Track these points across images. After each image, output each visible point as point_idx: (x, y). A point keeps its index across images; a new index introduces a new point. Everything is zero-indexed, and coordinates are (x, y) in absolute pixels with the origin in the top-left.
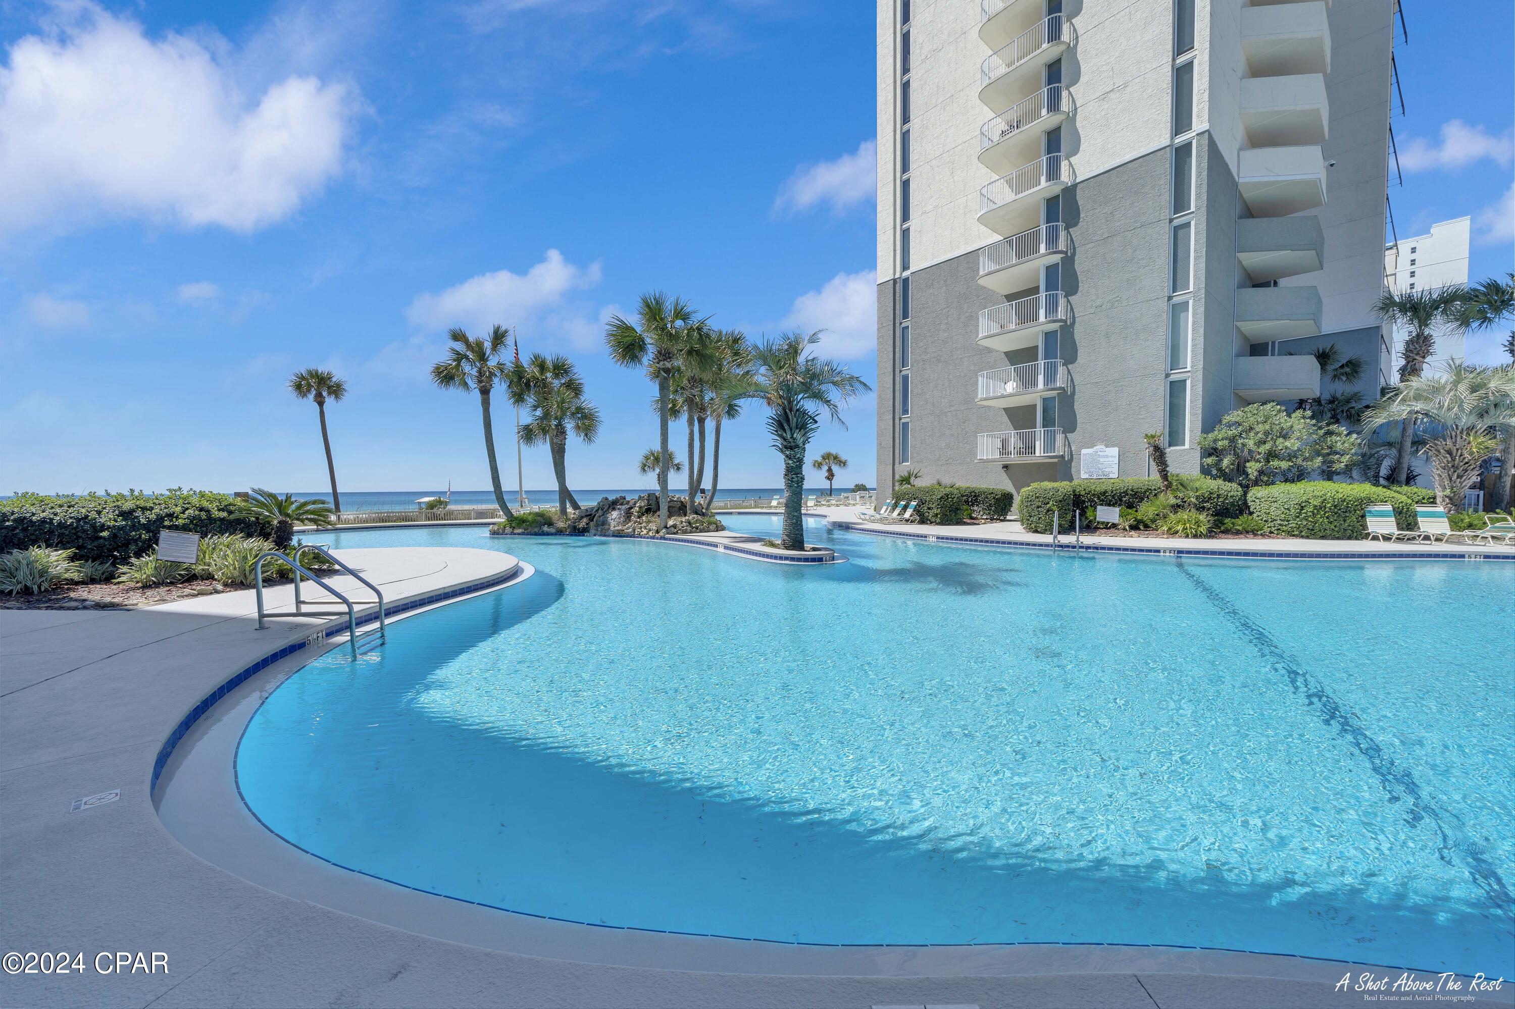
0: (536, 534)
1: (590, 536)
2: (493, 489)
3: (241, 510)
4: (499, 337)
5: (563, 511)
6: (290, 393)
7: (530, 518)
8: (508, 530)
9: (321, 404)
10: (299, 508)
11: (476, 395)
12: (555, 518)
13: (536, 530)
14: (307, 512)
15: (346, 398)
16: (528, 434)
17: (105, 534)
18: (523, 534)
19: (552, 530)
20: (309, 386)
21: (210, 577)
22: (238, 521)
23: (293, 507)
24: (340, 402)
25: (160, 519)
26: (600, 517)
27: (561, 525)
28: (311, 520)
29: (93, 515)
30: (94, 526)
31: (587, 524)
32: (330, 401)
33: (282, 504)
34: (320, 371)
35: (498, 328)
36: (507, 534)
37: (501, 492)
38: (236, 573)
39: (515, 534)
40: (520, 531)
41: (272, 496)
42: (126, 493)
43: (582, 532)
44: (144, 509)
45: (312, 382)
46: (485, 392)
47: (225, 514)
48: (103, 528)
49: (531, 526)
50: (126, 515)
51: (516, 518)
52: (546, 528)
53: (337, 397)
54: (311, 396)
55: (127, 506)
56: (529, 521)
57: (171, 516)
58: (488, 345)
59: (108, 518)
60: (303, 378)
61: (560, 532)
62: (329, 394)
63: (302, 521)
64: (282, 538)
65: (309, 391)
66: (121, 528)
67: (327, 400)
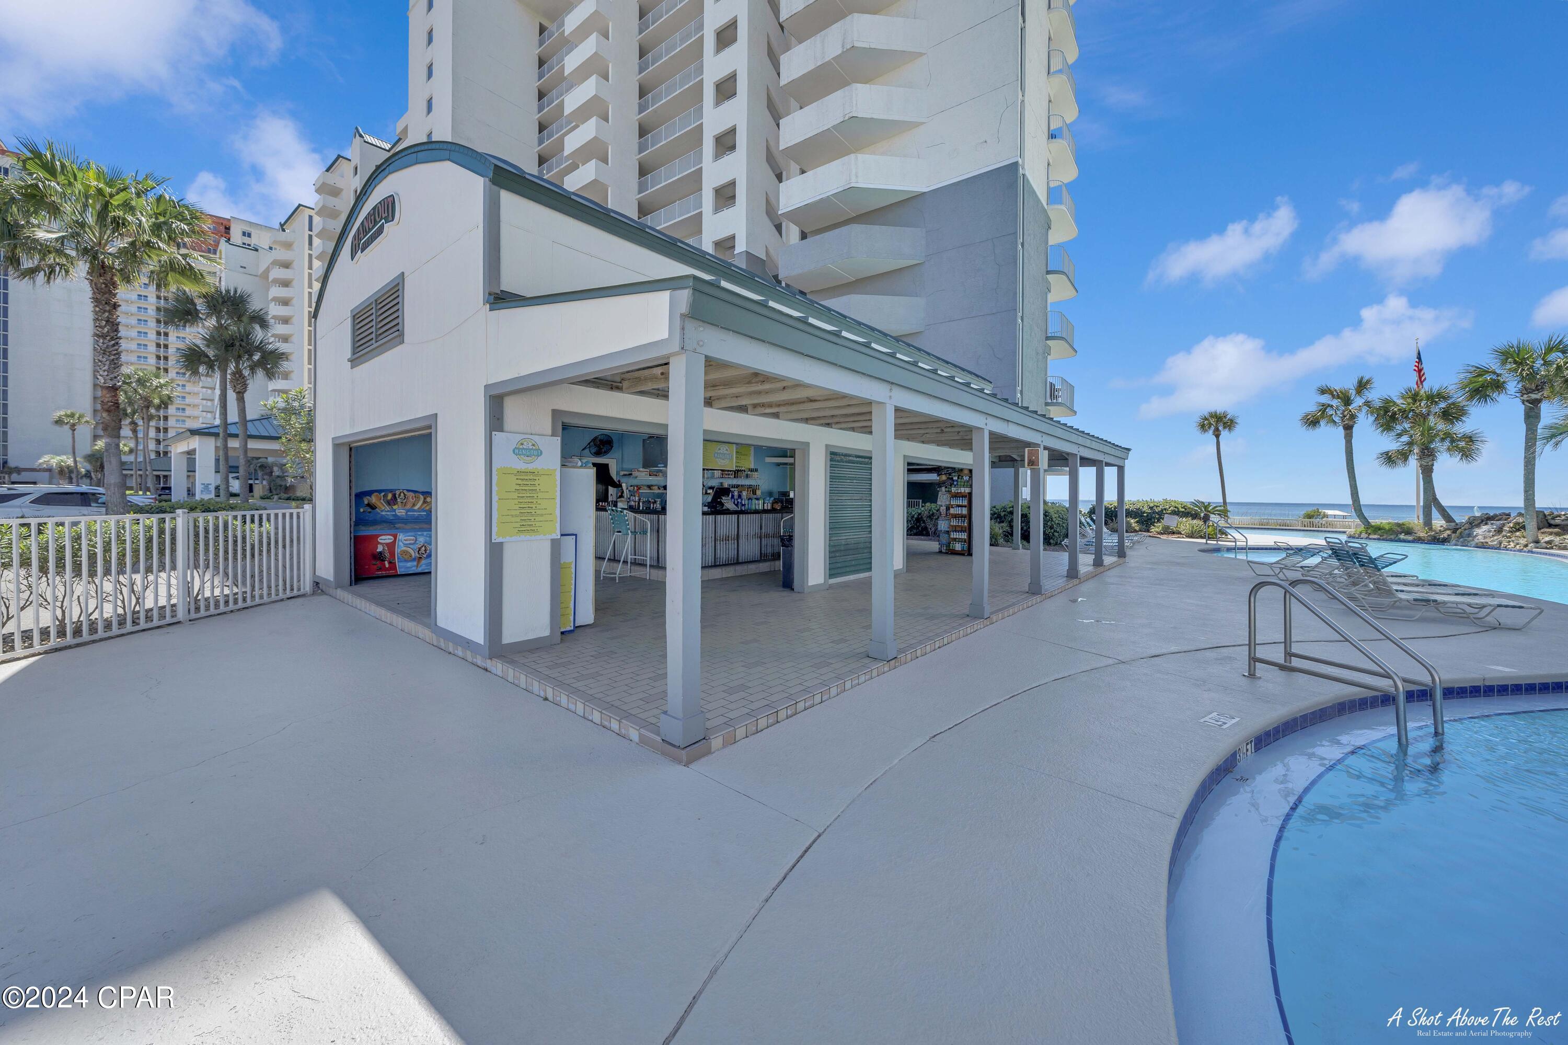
0: (1391, 540)
1: (1450, 545)
2: (1351, 502)
3: (1189, 508)
4: (1362, 386)
5: (1428, 522)
6: (1196, 432)
7: (1387, 527)
8: (1364, 535)
9: (1217, 436)
10: (1213, 509)
11: (1340, 431)
12: (1416, 529)
13: (1392, 537)
14: (1217, 510)
15: (1238, 429)
16: (1389, 459)
17: (1145, 515)
18: (1379, 539)
19: (1410, 538)
20: (1210, 424)
21: (1180, 533)
22: (1188, 513)
23: (1211, 508)
24: (1233, 433)
25: (1162, 510)
26: (1465, 529)
27: (1422, 535)
28: (1218, 514)
29: (1141, 508)
30: (1141, 512)
31: (1449, 535)
32: (1224, 434)
33: (1206, 507)
34: (1218, 413)
35: (1362, 378)
36: (1362, 538)
37: (1360, 505)
38: (1190, 532)
39: (1370, 539)
40: (1376, 537)
41: (1203, 503)
42: (1141, 500)
43: (1443, 542)
44: (1157, 506)
45: (1212, 421)
46: (1348, 428)
47: (1184, 510)
48: (1144, 512)
49: (1386, 533)
50: (1151, 508)
51: (1372, 526)
52: (1402, 536)
53: (1230, 429)
54: (1211, 432)
55: (1152, 505)
56: (1385, 529)
57: (1165, 509)
58: (1353, 392)
59: (1146, 509)
60: (1206, 419)
61: (1419, 540)
62: (1225, 428)
63: (1215, 514)
64: (1206, 519)
65: (1209, 427)
66: (1150, 513)
67: (1222, 432)
